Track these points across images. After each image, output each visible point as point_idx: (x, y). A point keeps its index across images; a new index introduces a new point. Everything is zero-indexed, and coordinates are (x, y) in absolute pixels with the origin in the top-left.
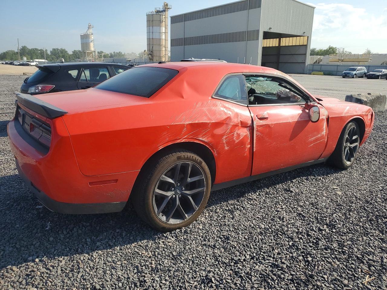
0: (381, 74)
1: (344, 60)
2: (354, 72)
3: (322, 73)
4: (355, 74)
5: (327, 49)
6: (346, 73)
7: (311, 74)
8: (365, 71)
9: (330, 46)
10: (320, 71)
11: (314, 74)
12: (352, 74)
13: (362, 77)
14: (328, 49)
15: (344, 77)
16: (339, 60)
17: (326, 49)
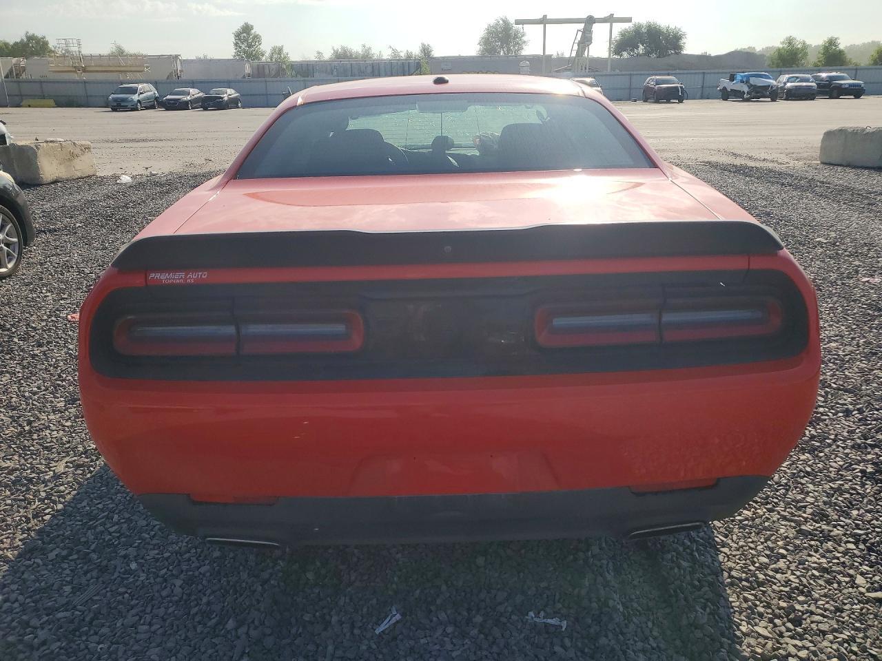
0: (189, 98)
1: (88, 69)
2: (135, 97)
3: (52, 102)
4: (139, 101)
5: (22, 40)
6: (118, 98)
7: (18, 106)
8: (154, 93)
9: (28, 32)
10: (43, 97)
11: (29, 106)
12: (132, 100)
13: (152, 107)
14: (25, 40)
15: (114, 110)
16: (75, 67)
17: (18, 40)
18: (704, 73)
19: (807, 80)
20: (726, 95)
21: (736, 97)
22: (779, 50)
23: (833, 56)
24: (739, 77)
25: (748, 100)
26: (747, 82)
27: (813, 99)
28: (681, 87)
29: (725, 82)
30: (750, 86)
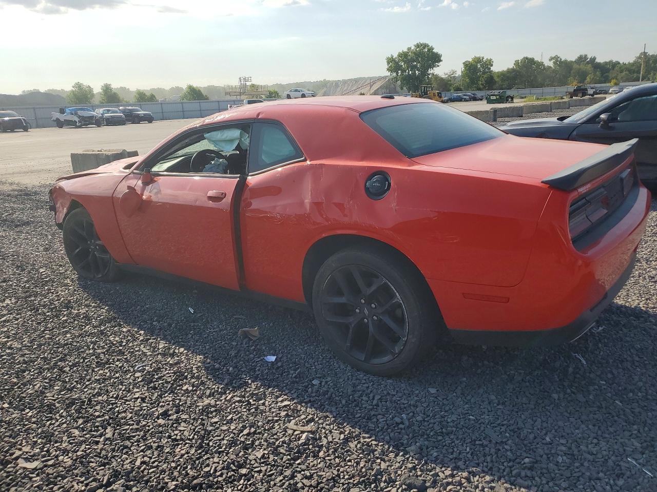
18: (34, 108)
19: (117, 112)
20: (60, 124)
21: (68, 125)
22: (72, 91)
23: (111, 96)
24: (67, 111)
25: (80, 127)
26: (76, 114)
27: (124, 124)
28: (24, 119)
29: (57, 115)
30: (79, 117)
